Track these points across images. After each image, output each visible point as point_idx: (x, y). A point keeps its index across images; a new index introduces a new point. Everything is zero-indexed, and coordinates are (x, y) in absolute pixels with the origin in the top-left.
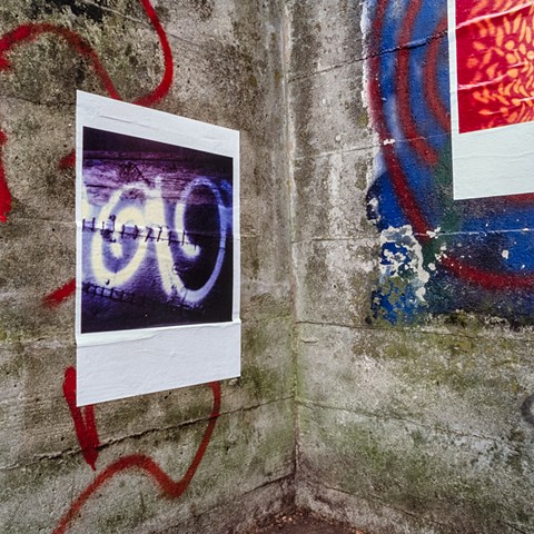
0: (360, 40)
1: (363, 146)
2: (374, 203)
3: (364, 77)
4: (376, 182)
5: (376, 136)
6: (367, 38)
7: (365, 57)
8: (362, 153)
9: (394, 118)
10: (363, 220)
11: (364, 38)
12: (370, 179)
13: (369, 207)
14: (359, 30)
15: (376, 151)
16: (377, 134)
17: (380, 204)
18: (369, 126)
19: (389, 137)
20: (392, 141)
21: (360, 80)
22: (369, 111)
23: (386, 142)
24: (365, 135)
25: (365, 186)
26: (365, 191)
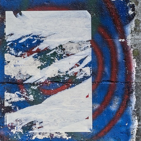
0: (136, 92)
1: (136, 41)
2: (130, 12)
3: (135, 73)
4: (129, 22)
5: (129, 43)
6: (132, 92)
7: (134, 83)
8: (137, 37)
9: (119, 51)
10: (137, 4)
11: (134, 93)
12: (133, 24)
13: (133, 10)
14: (137, 97)
15: (129, 37)
16: (128, 45)
17: (128, 11)
18: (132, 50)
19: (121, 42)
20: (120, 40)
21: (137, 73)
22: (132, 57)
23: (123, 40)
24: (135, 45)
25: (135, 20)
26: (135, 18)
